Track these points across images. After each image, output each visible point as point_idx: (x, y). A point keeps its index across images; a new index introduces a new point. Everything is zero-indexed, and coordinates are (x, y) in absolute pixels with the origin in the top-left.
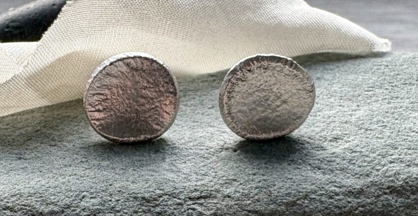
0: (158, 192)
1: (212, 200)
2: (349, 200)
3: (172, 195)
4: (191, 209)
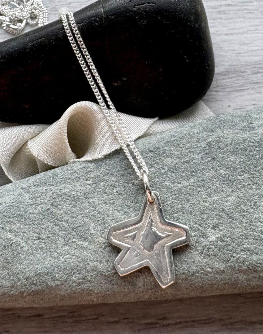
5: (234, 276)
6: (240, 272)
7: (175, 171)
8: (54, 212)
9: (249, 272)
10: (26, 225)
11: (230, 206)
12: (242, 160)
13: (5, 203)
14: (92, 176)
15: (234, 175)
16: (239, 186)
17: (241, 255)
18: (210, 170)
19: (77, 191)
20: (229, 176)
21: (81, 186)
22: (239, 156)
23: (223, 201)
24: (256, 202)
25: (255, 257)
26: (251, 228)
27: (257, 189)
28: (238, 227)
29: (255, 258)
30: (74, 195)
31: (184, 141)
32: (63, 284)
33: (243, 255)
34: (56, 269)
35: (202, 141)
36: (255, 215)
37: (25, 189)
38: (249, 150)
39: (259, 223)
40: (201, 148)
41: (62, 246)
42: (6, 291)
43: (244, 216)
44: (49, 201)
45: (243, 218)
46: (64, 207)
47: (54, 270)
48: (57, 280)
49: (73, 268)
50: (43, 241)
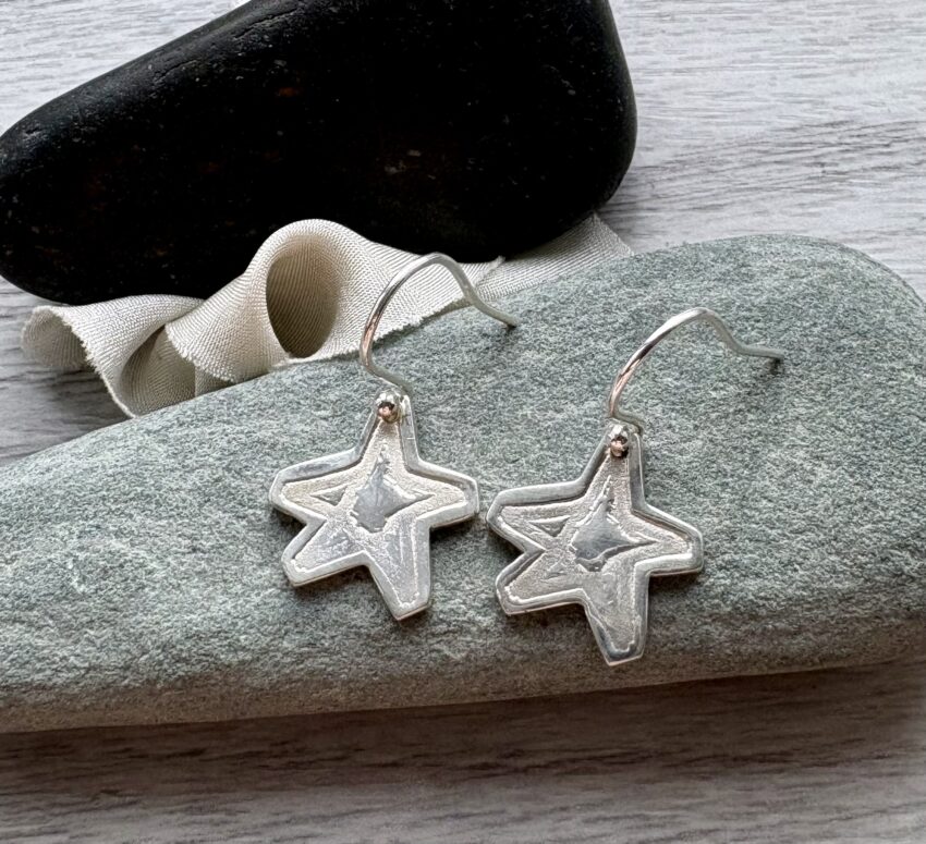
5: (700, 631)
6: (714, 620)
7: (548, 382)
8: (233, 485)
9: (737, 620)
10: (160, 518)
11: (690, 463)
12: (721, 352)
13: (104, 467)
14: (332, 397)
15: (699, 389)
16: (713, 416)
17: (719, 578)
18: (639, 378)
19: (295, 435)
20: (687, 391)
21: (301, 421)
22: (712, 343)
23: (670, 451)
24: (758, 452)
25: (753, 582)
26: (745, 514)
27: (760, 421)
28: (710, 512)
29: (752, 584)
30: (286, 445)
31: (571, 310)
32: (258, 659)
33: (723, 578)
34: (241, 623)
35: (618, 308)
36: (753, 483)
37: (155, 432)
38: (739, 328)
39: (764, 502)
40: (616, 325)
41: (255, 566)
42: (110, 680)
43: (724, 485)
44: (220, 459)
45: (723, 491)
46: (260, 474)
47: (235, 624)
48: (243, 648)
49: (283, 619)
50: (206, 556)
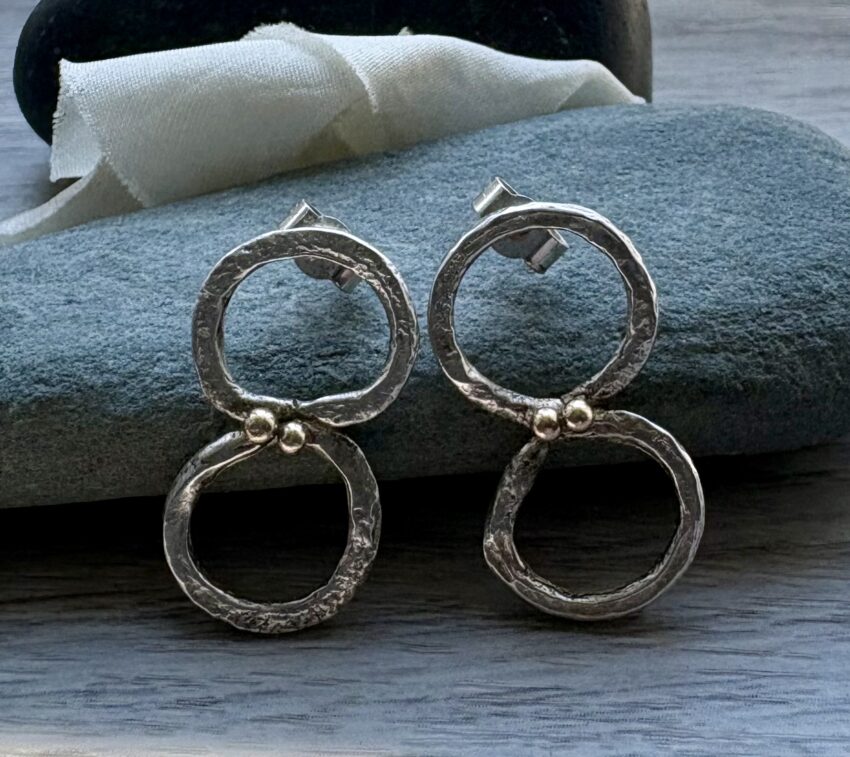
0: (272, 348)
1: (354, 358)
2: (559, 350)
3: (291, 352)
4: (320, 373)
